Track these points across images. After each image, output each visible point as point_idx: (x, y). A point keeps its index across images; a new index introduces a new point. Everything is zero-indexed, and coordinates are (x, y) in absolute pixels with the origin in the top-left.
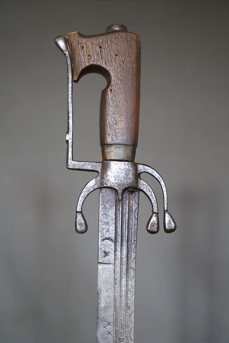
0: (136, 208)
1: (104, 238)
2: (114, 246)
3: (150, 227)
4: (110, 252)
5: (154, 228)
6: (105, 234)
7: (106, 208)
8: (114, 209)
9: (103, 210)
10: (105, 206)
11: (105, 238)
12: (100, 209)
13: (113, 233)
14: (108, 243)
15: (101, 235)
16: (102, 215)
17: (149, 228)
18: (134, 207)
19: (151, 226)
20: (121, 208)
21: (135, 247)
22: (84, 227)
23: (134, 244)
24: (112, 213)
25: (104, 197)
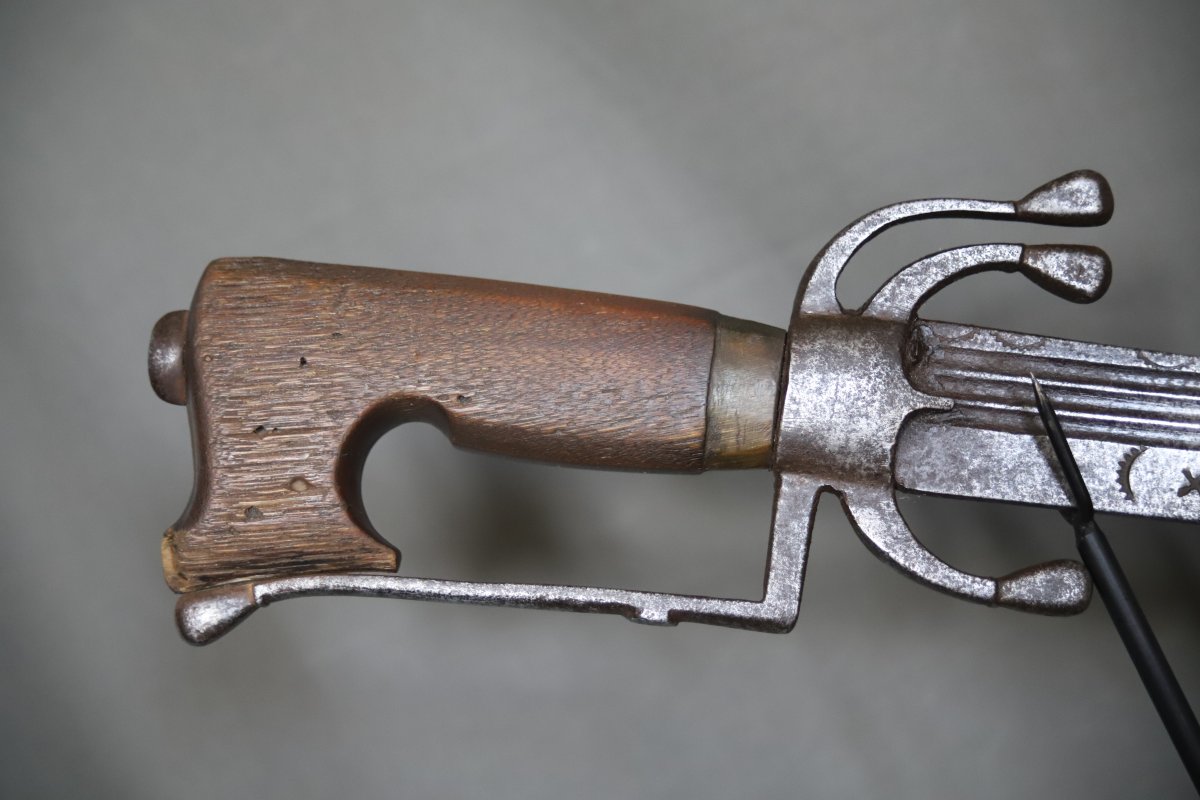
0: (991, 340)
1: (1121, 491)
2: (1158, 450)
3: (1084, 282)
4: (1185, 466)
5: (1090, 267)
6: (1101, 481)
7: (987, 471)
8: (992, 437)
9: (992, 484)
10: (976, 474)
11: (1119, 487)
12: (988, 494)
13: (1102, 447)
14: (1143, 473)
15: (1106, 501)
16: (1016, 490)
17: (1088, 288)
18: (989, 343)
19: (1078, 279)
20: (987, 405)
21: (1167, 357)
22: (1067, 574)
23: (1152, 360)
24: (1010, 446)
25: (932, 475)
